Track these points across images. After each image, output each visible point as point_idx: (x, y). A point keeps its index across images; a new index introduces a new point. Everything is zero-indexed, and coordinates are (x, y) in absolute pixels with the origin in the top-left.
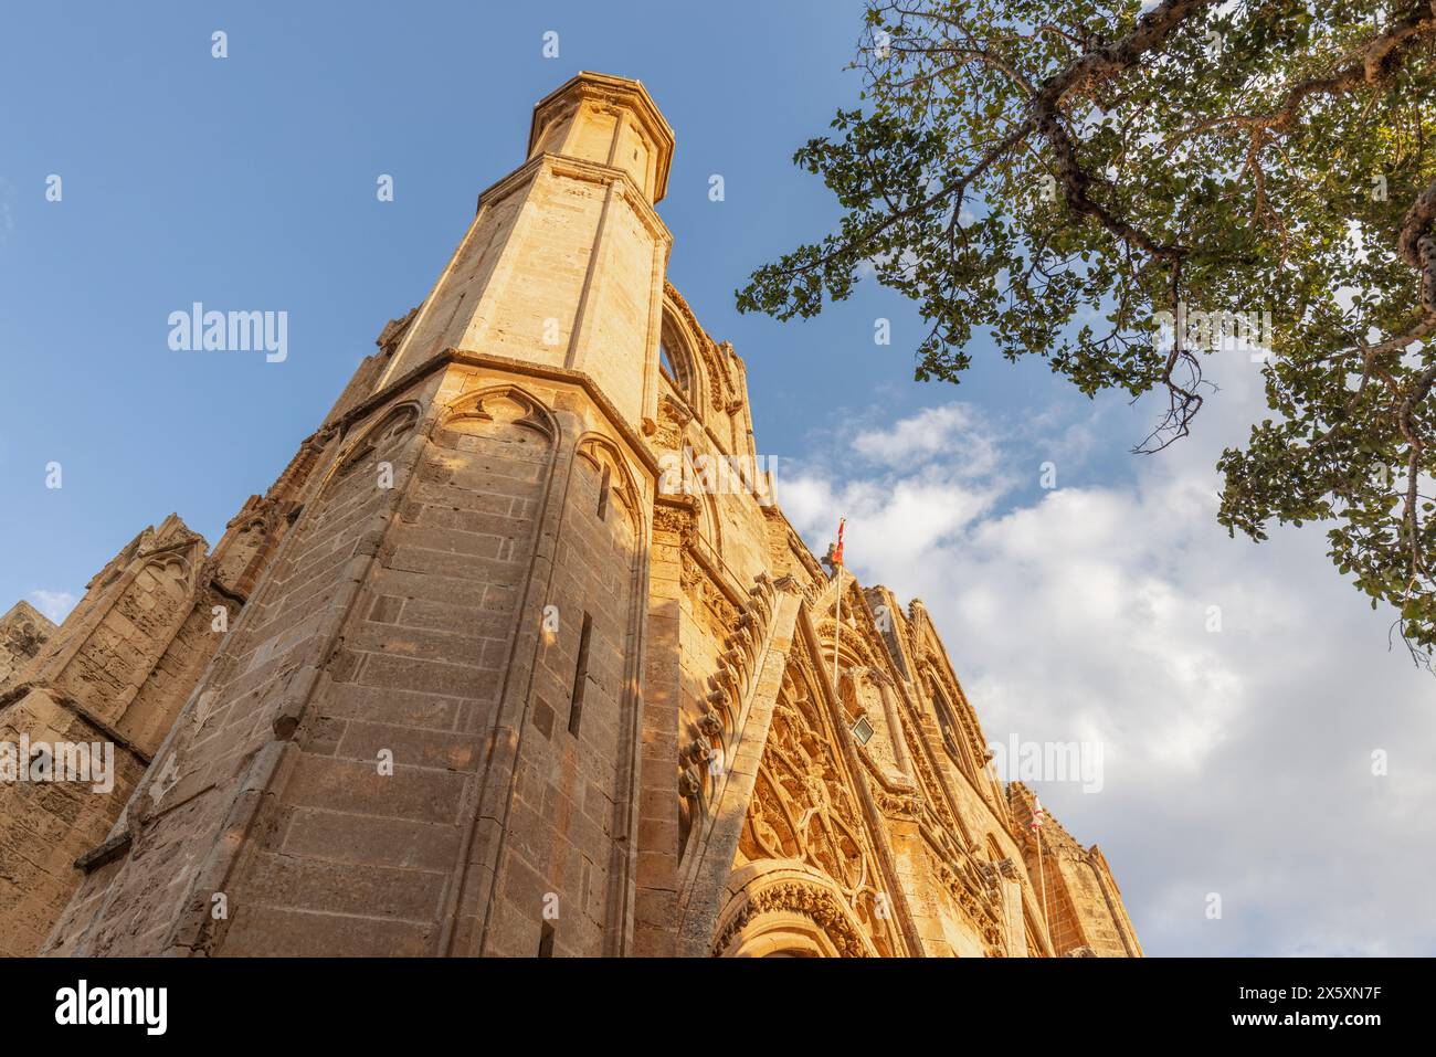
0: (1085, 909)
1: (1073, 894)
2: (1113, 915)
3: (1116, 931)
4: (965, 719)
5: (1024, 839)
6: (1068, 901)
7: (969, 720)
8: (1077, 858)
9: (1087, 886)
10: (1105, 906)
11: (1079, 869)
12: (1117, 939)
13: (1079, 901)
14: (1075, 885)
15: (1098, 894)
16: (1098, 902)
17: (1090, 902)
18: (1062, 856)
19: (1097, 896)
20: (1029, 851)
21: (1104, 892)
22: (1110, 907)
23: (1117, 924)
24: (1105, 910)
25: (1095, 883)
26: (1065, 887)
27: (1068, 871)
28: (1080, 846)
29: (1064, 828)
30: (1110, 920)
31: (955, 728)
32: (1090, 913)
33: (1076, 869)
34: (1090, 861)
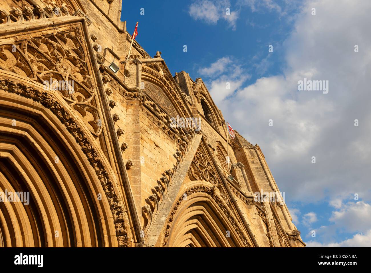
0: (251, 162)
1: (248, 158)
2: (261, 162)
3: (261, 167)
4: (216, 112)
5: (234, 145)
6: (246, 160)
7: (217, 112)
8: (250, 148)
9: (252, 155)
10: (258, 160)
11: (250, 151)
12: (261, 169)
13: (249, 159)
14: (249, 155)
15: (256, 157)
16: (256, 159)
17: (253, 159)
18: (245, 148)
19: (256, 158)
20: (235, 148)
21: (258, 156)
22: (260, 160)
23: (262, 164)
24: (258, 161)
25: (255, 154)
26: (245, 156)
27: (246, 152)
28: (251, 145)
29: (247, 141)
30: (260, 164)
31: (212, 115)
32: (253, 162)
33: (249, 150)
34: (254, 148)
